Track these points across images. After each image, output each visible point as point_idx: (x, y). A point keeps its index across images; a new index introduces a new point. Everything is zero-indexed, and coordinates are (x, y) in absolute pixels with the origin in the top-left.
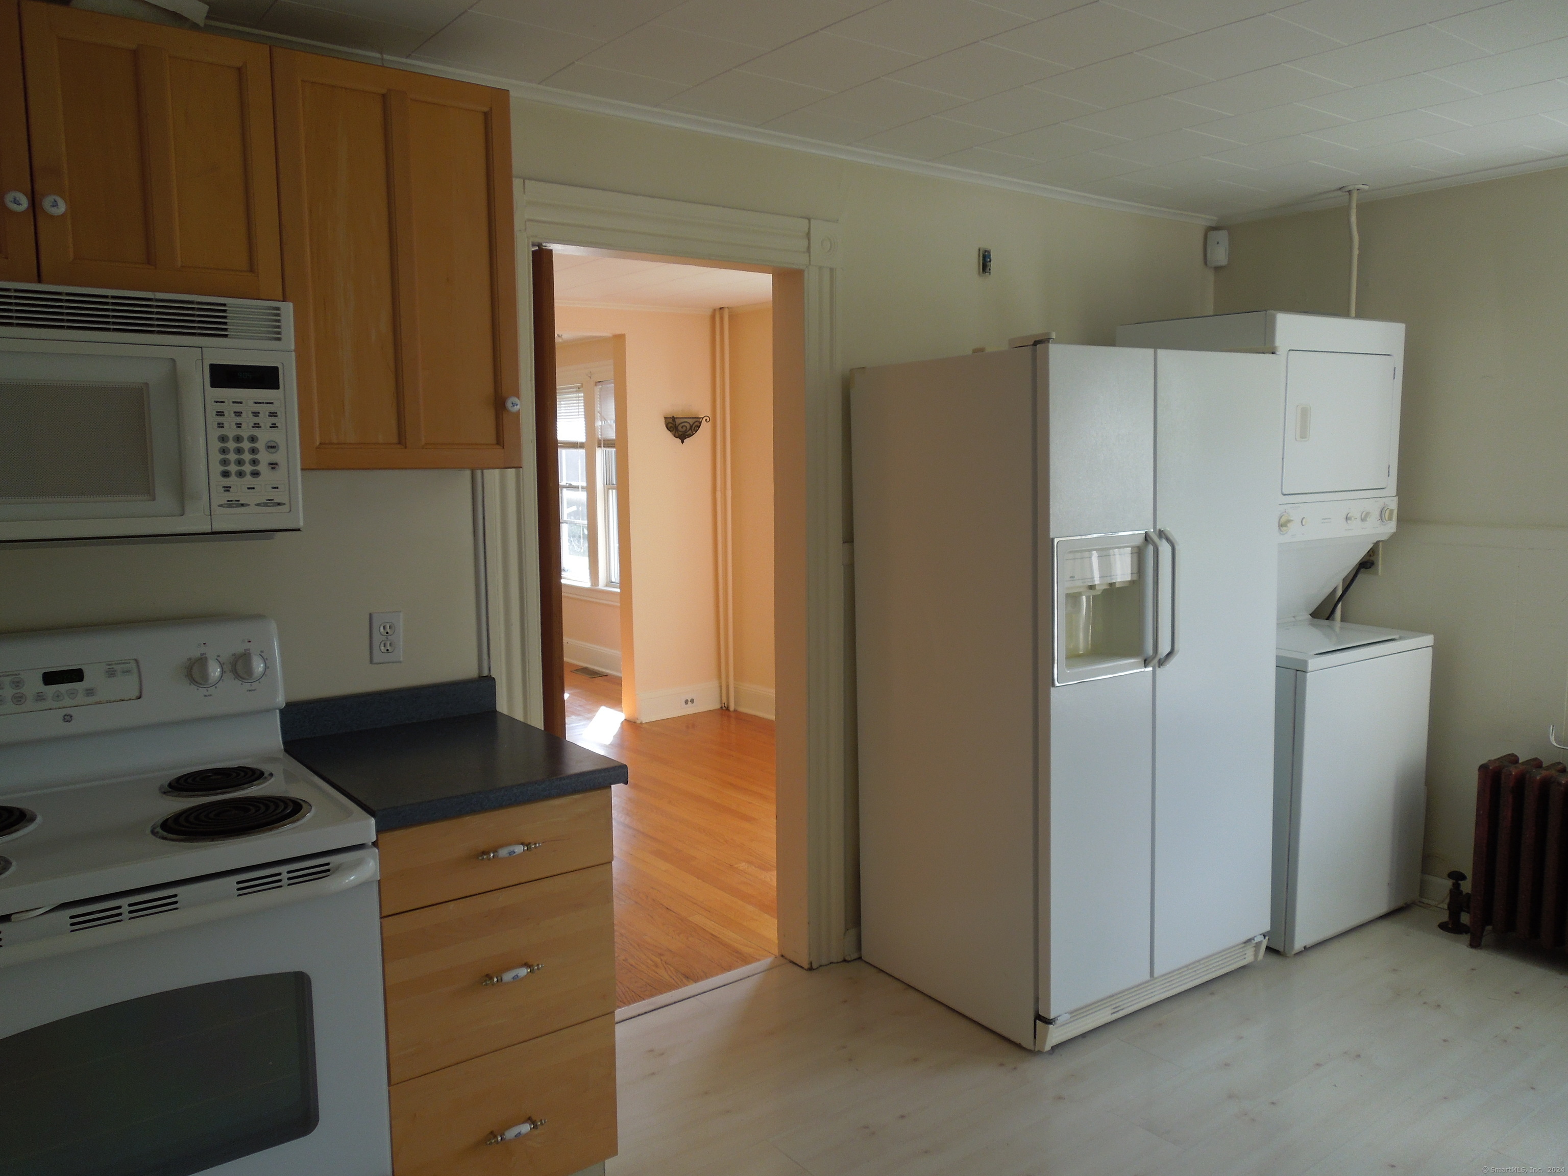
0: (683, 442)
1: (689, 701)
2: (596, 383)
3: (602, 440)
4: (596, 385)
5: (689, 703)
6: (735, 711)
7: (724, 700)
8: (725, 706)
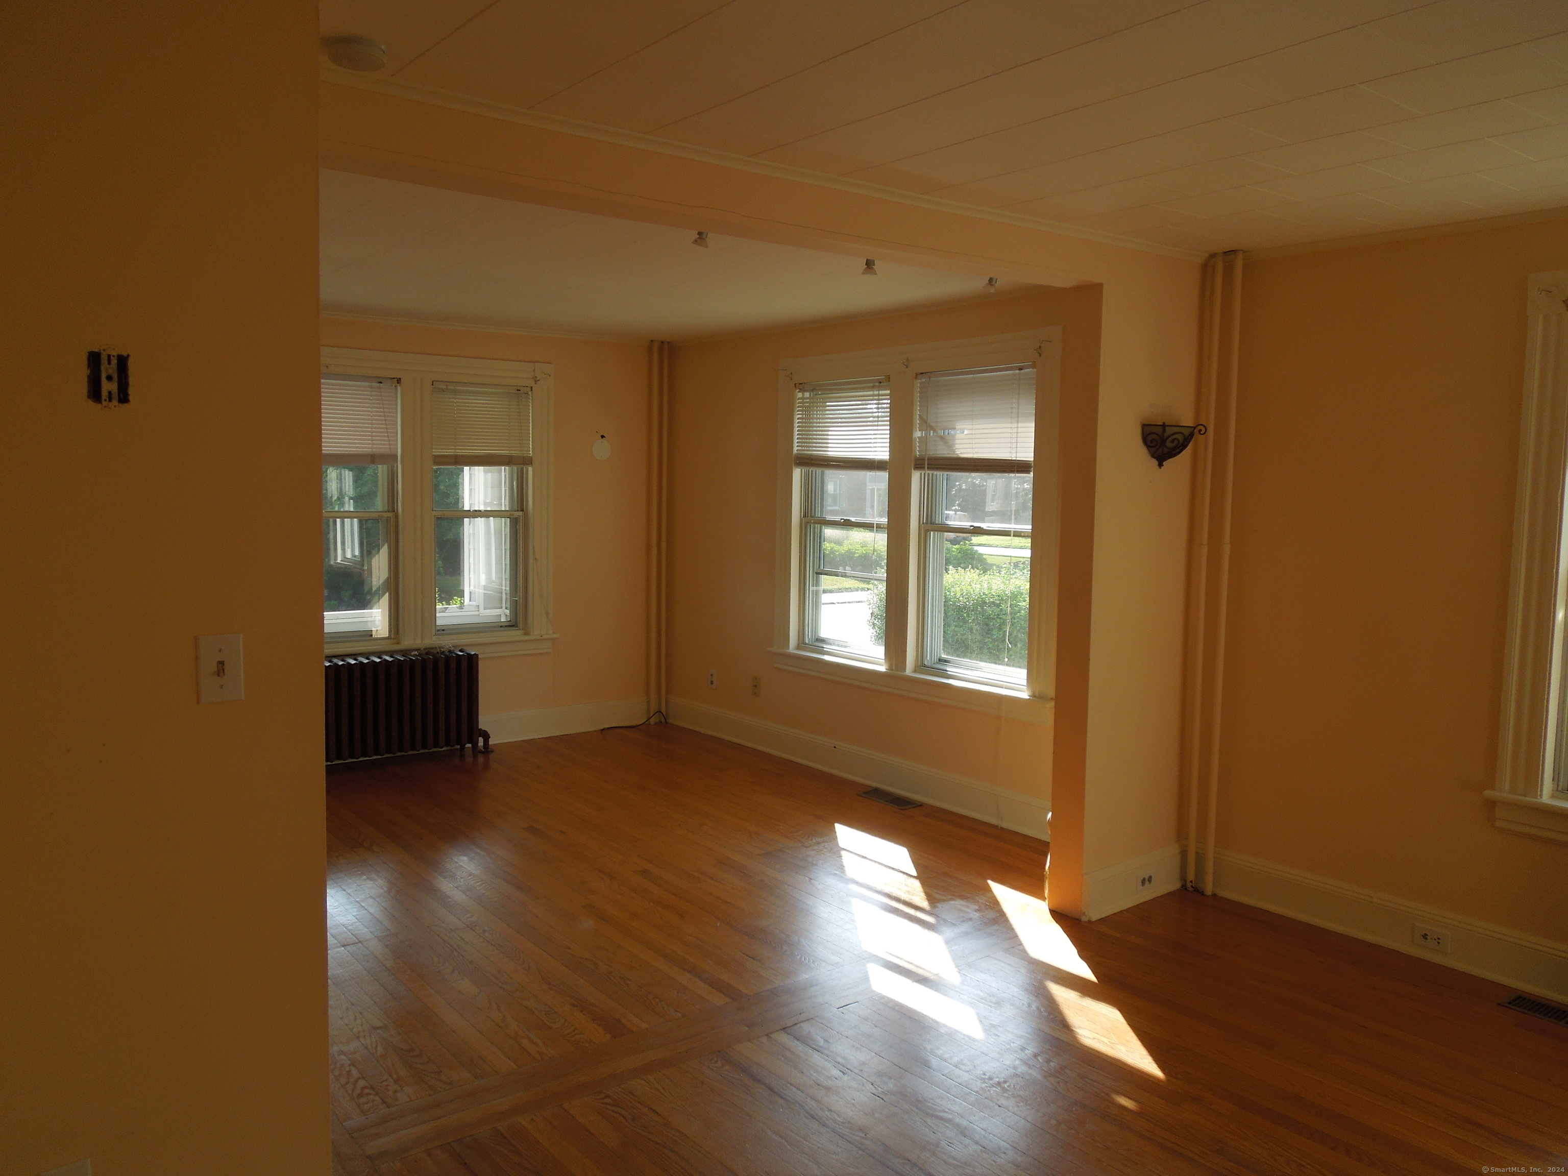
0: (1160, 465)
1: (1147, 879)
2: (917, 375)
3: (926, 459)
4: (916, 378)
5: (1147, 883)
6: (1214, 895)
7: (1191, 876)
8: (1192, 886)
